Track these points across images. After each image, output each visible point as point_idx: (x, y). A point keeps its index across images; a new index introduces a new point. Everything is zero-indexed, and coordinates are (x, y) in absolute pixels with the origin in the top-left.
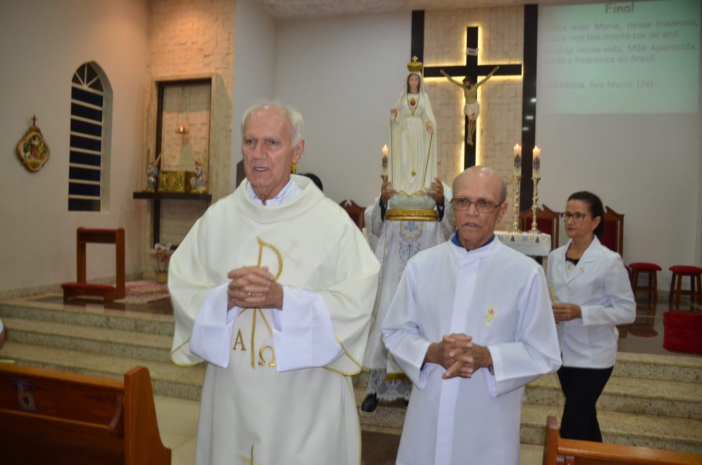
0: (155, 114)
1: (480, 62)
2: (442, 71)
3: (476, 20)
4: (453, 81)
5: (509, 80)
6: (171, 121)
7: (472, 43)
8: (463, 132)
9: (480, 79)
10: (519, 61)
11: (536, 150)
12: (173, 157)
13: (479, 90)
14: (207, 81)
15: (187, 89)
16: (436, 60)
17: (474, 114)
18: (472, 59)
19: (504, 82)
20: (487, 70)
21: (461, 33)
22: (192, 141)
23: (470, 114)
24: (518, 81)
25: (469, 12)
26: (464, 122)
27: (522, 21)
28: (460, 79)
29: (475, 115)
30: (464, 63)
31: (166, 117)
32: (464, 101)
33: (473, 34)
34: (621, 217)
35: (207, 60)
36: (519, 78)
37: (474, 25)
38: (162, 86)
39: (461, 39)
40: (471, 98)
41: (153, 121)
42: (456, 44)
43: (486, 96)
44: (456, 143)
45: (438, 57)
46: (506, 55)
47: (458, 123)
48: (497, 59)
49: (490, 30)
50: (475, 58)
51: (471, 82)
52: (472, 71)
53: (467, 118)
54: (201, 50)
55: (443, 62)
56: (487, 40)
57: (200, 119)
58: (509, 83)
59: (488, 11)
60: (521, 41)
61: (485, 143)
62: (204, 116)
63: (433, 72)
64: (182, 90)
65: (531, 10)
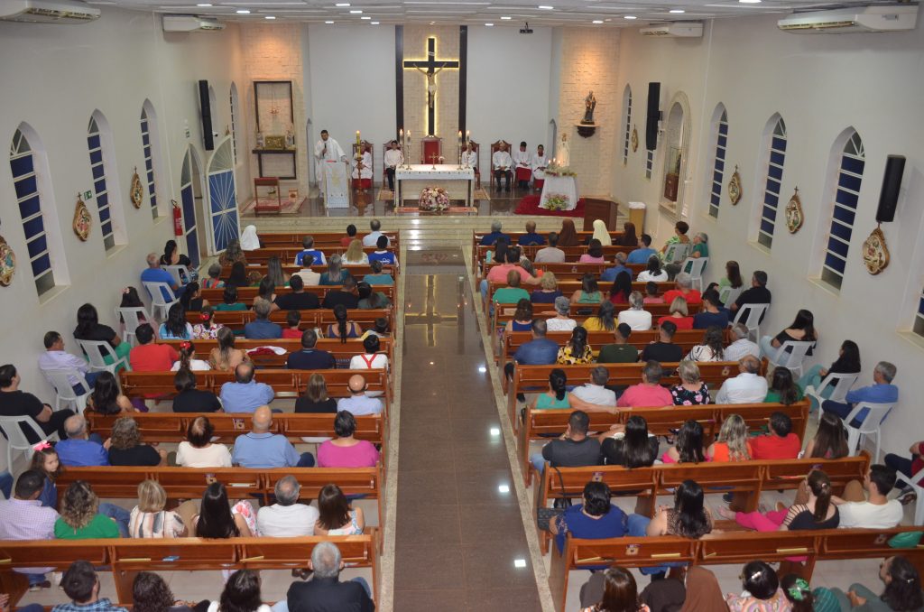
0: (254, 99)
1: (436, 60)
2: (416, 64)
3: (433, 33)
4: (421, 71)
6: (264, 105)
7: (431, 48)
8: (427, 99)
9: (436, 69)
10: (457, 60)
12: (268, 126)
13: (436, 76)
14: (290, 82)
15: (275, 85)
16: (411, 57)
18: (431, 58)
19: (449, 71)
20: (440, 64)
21: (425, 41)
22: (279, 116)
23: (431, 91)
24: (456, 70)
25: (429, 29)
26: (427, 94)
27: (458, 40)
28: (426, 69)
29: (434, 92)
30: (426, 60)
31: (260, 102)
32: (427, 81)
33: (431, 42)
34: (510, 145)
35: (285, 68)
36: (458, 69)
37: (432, 37)
38: (256, 83)
39: (425, 45)
40: (431, 82)
41: (254, 106)
42: (422, 47)
43: (439, 79)
44: (423, 106)
45: (411, 56)
46: (451, 55)
47: (423, 94)
48: (445, 57)
49: (440, 39)
50: (433, 57)
51: (431, 72)
52: (431, 64)
53: (429, 93)
54: (280, 62)
55: (414, 57)
56: (439, 46)
57: (283, 104)
58: (452, 71)
59: (440, 28)
60: (459, 47)
61: (439, 106)
62: (286, 102)
63: (409, 64)
64: (269, 86)
65: (464, 28)
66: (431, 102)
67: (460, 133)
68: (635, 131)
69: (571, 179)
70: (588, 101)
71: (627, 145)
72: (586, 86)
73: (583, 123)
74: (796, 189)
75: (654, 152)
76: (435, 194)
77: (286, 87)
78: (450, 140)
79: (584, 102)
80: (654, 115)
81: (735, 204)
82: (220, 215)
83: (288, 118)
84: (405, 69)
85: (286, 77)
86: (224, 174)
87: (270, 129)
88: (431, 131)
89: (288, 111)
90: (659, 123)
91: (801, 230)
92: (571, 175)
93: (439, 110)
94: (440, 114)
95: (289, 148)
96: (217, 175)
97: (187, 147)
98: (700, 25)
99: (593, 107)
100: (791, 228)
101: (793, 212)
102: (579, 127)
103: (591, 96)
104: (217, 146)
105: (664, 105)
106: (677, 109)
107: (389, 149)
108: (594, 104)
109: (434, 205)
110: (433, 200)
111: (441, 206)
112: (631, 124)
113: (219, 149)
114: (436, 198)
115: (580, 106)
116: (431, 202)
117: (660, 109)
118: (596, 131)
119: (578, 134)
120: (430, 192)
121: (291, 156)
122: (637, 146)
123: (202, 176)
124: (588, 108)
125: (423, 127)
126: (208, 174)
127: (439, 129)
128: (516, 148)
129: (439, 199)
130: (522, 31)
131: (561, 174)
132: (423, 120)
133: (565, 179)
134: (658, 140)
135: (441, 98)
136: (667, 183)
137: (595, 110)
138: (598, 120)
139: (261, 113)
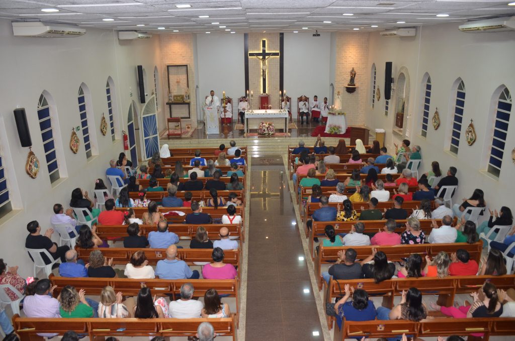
0: (167, 75)
1: (267, 52)
2: (255, 54)
3: (264, 37)
4: (258, 58)
6: (173, 78)
7: (264, 46)
8: (262, 74)
9: (267, 57)
10: (278, 52)
11: (285, 91)
12: (174, 89)
13: (266, 61)
14: (187, 66)
15: (180, 67)
16: (253, 50)
18: (264, 51)
19: (273, 58)
20: (269, 54)
21: (260, 42)
22: (181, 84)
25: (263, 35)
27: (279, 41)
28: (261, 57)
29: (265, 69)
30: (261, 52)
31: (170, 76)
32: (262, 64)
33: (264, 42)
35: (184, 58)
36: (279, 57)
37: (264, 39)
38: (168, 67)
39: (260, 44)
40: (264, 64)
41: (167, 79)
43: (268, 62)
44: (260, 77)
46: (275, 49)
47: (259, 71)
48: (271, 50)
49: (269, 40)
51: (264, 58)
52: (264, 54)
53: (263, 70)
54: (181, 55)
55: (254, 51)
56: (268, 44)
57: (183, 77)
58: (276, 58)
59: (269, 34)
60: (279, 45)
61: (269, 77)
62: (185, 76)
63: (252, 55)
64: (176, 68)
65: (282, 34)
66: (264, 75)
67: (280, 92)
68: (378, 89)
69: (343, 116)
70: (351, 73)
71: (374, 97)
72: (350, 65)
73: (349, 85)
74: (472, 121)
75: (389, 101)
76: (267, 126)
77: (185, 68)
78: (275, 96)
79: (349, 74)
80: (389, 80)
81: (436, 129)
82: (149, 139)
83: (186, 85)
84: (249, 57)
85: (184, 63)
86: (151, 116)
87: (175, 91)
88: (264, 91)
89: (185, 81)
90: (392, 84)
91: (475, 144)
92: (343, 114)
93: (269, 79)
94: (269, 81)
95: (186, 102)
96: (148, 117)
97: (130, 102)
98: (415, 29)
99: (354, 76)
100: (469, 142)
101: (470, 134)
102: (347, 88)
103: (353, 70)
104: (147, 101)
105: (394, 74)
106: (402, 77)
107: (241, 101)
108: (355, 75)
109: (266, 132)
110: (266, 129)
111: (270, 132)
112: (376, 86)
113: (148, 103)
114: (267, 128)
115: (347, 76)
116: (264, 130)
117: (392, 77)
118: (356, 89)
119: (346, 91)
120: (264, 125)
121: (187, 106)
122: (379, 98)
123: (139, 117)
124: (352, 77)
125: (260, 89)
126: (142, 116)
127: (269, 90)
128: (312, 100)
129: (269, 129)
130: (314, 35)
131: (337, 114)
132: (260, 85)
133: (339, 116)
134: (391, 94)
135: (269, 73)
136: (397, 118)
137: (356, 78)
138: (357, 83)
139: (170, 82)
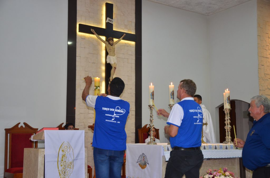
2: (92, 30)
5: (128, 44)
9: (115, 40)
10: (133, 32)
17: (115, 63)
18: (109, 25)
20: (119, 35)
24: (132, 45)
27: (134, 12)
28: (104, 38)
30: (103, 27)
36: (133, 43)
37: (110, 2)
42: (98, 12)
52: (109, 33)
63: (84, 29)
84: (79, 33)
